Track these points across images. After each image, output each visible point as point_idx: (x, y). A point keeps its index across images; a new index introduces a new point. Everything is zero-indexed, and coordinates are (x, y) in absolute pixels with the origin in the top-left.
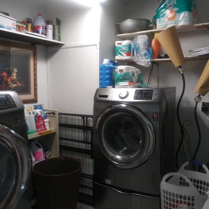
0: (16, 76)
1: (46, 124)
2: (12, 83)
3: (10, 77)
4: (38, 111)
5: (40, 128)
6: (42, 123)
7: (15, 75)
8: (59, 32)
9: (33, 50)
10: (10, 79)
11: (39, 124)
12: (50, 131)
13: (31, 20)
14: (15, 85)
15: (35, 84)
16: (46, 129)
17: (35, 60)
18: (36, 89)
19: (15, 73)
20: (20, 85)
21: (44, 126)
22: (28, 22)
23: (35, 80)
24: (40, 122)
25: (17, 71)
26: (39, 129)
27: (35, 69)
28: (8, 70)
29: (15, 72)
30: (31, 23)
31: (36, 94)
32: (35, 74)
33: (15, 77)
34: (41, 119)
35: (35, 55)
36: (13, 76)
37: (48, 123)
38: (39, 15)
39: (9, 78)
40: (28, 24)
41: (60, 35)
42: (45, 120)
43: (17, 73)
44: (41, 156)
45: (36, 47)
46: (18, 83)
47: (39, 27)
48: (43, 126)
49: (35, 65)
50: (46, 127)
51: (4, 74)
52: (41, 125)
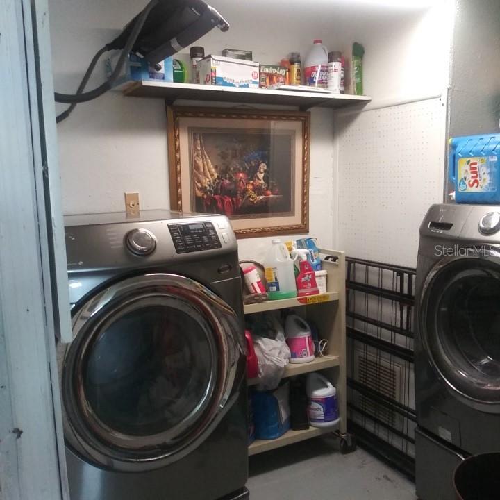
0: (264, 178)
1: (317, 279)
2: (255, 193)
3: (252, 182)
4: (303, 252)
5: (305, 288)
6: (308, 277)
7: (261, 176)
8: (360, 73)
9: (302, 120)
10: (253, 184)
11: (303, 280)
12: (324, 297)
13: (299, 56)
14: (261, 197)
15: (305, 194)
16: (318, 292)
17: (306, 141)
18: (305, 205)
19: (261, 173)
20: (271, 196)
21: (314, 285)
22: (292, 62)
23: (305, 184)
24: (304, 276)
25: (265, 168)
26: (302, 291)
27: (306, 162)
28: (248, 168)
29: (262, 170)
30: (299, 62)
31: (305, 215)
32: (305, 173)
33: (262, 181)
34: (307, 268)
35: (306, 131)
36: (258, 179)
37: (324, 279)
38: (316, 42)
39: (249, 183)
40: (292, 66)
41: (361, 79)
42: (317, 273)
43: (265, 171)
44: (306, 348)
45: (309, 113)
46: (269, 192)
47: (313, 69)
48: (310, 285)
49: (306, 152)
50: (319, 287)
51: (241, 175)
52: (305, 283)
